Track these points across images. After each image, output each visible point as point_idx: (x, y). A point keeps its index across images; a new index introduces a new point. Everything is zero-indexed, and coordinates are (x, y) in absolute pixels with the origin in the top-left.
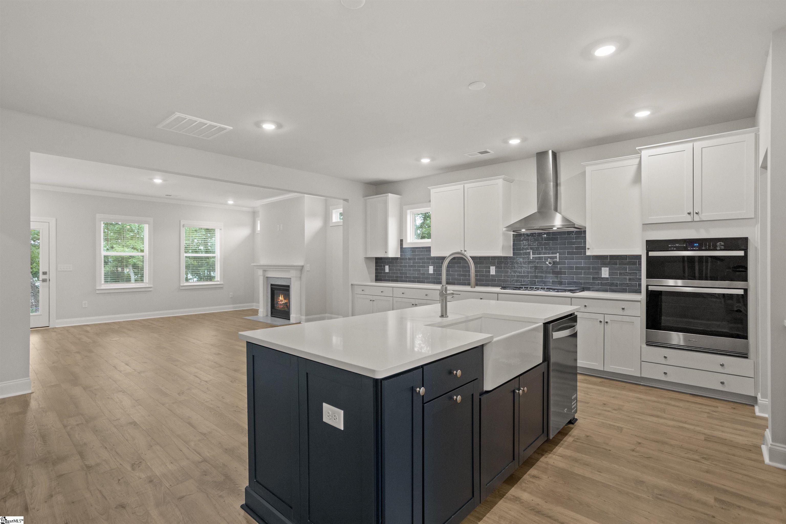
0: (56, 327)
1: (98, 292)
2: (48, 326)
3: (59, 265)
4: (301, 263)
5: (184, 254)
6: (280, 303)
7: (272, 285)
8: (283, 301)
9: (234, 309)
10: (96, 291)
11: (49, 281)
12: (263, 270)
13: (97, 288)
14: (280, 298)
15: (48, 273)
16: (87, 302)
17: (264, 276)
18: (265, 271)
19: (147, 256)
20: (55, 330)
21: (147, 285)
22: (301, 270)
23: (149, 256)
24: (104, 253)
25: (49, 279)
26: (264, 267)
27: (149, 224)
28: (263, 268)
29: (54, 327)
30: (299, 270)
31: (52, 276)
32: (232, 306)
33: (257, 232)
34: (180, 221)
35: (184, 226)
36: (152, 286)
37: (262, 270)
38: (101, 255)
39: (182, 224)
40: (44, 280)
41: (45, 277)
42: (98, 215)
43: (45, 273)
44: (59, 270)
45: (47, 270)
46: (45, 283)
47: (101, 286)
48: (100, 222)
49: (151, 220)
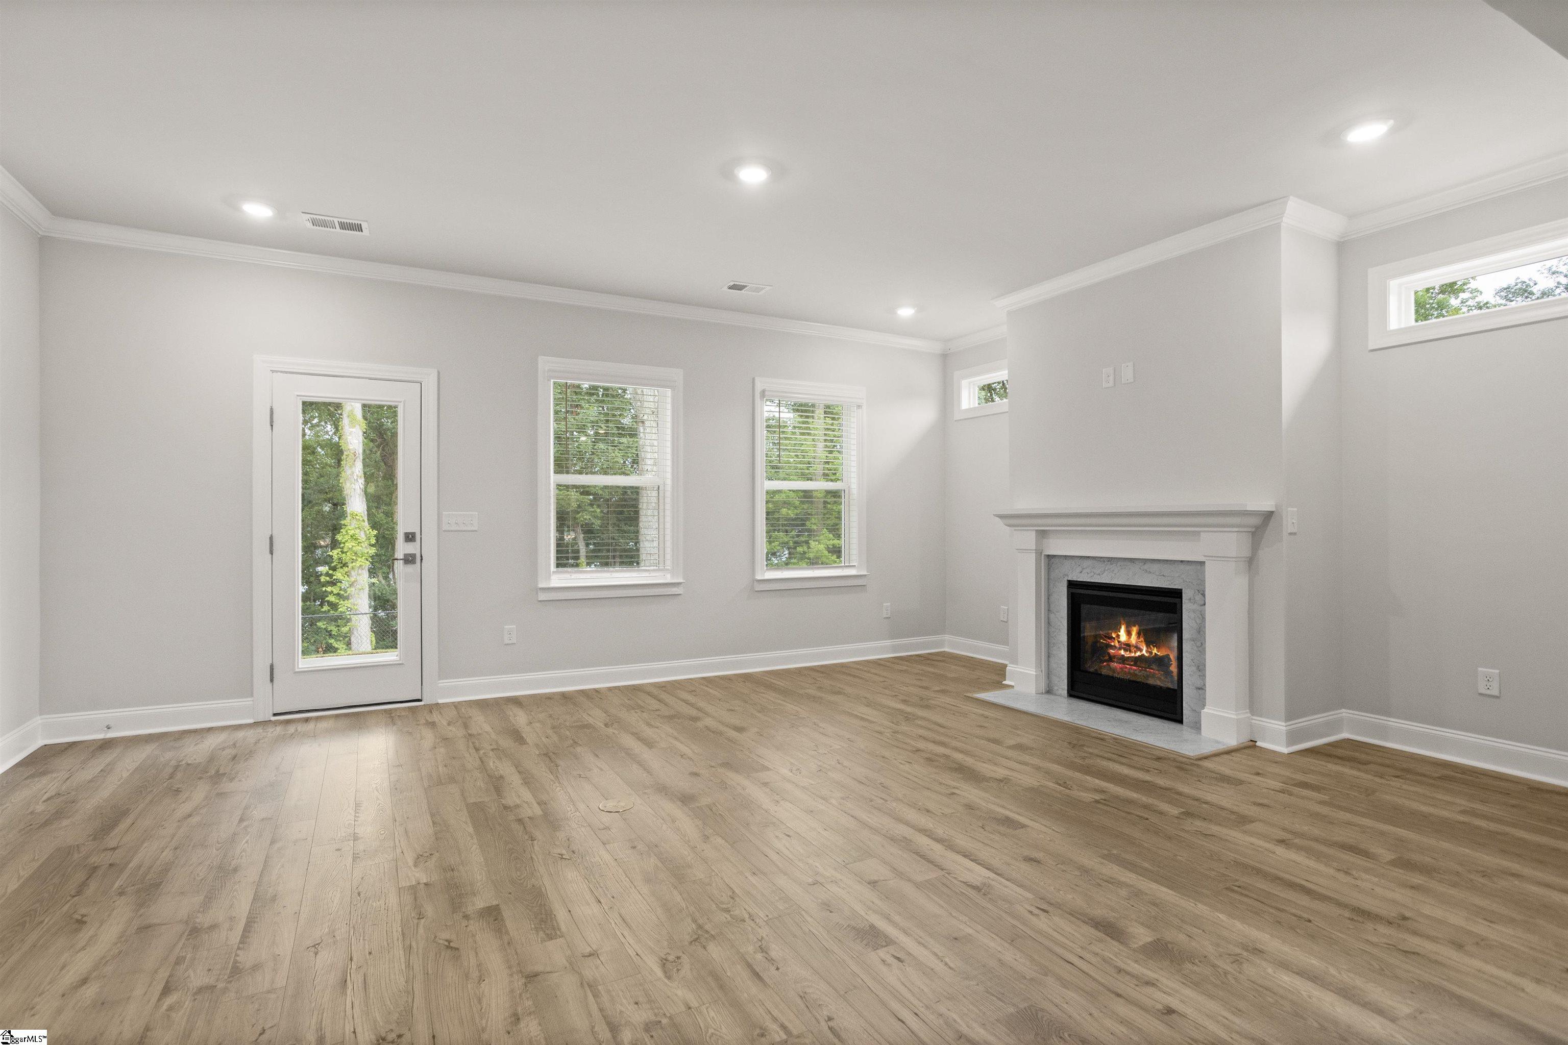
0: (440, 701)
1: (542, 596)
2: (418, 696)
3: (444, 513)
4: (1266, 504)
5: (764, 482)
6: (1122, 652)
7: (1071, 584)
8: (1141, 650)
9: (895, 652)
10: (537, 593)
11: (421, 560)
12: (1036, 530)
13: (541, 585)
14: (1118, 636)
15: (418, 537)
16: (515, 626)
17: (1039, 552)
18: (1042, 534)
19: (669, 488)
20: (435, 708)
21: (669, 576)
22: (1254, 530)
23: (673, 487)
24: (558, 478)
25: (421, 556)
26: (1039, 521)
27: (673, 388)
28: (1035, 526)
29: (435, 701)
30: (1246, 529)
31: (429, 546)
32: (888, 643)
33: (957, 416)
34: (754, 379)
35: (763, 394)
36: (681, 580)
37: (1034, 533)
38: (549, 485)
39: (759, 387)
40: (409, 559)
41: (411, 548)
42: (541, 359)
43: (410, 537)
44: (445, 527)
45: (415, 529)
46: (410, 568)
47: (548, 578)
48: (549, 380)
49: (677, 375)
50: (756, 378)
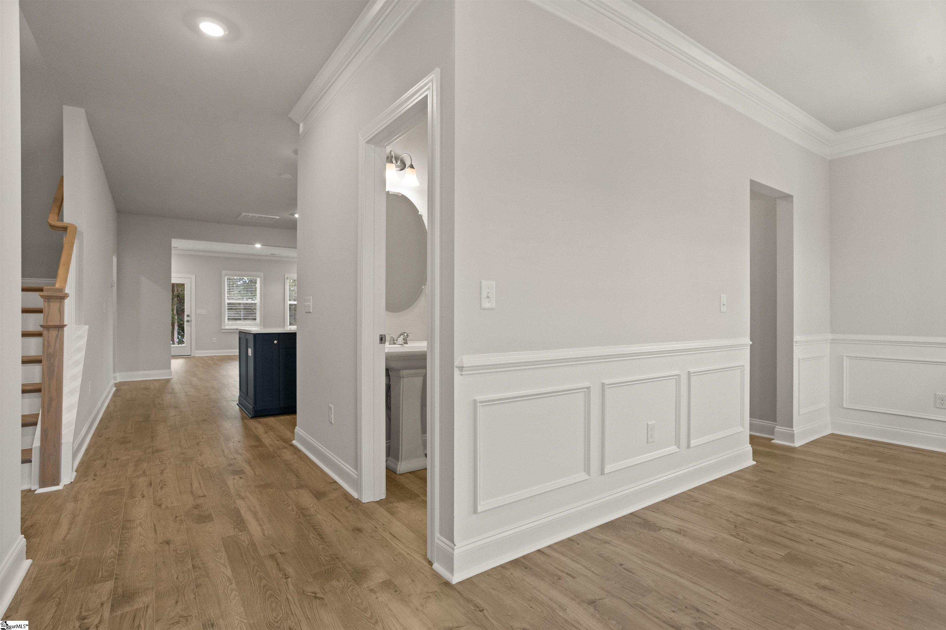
0: (196, 356)
1: (223, 331)
2: (190, 355)
3: (197, 310)
10: (221, 330)
13: (223, 328)
15: (190, 316)
16: (216, 338)
20: (194, 357)
23: (260, 303)
24: (227, 301)
25: (191, 320)
27: (261, 277)
29: (194, 356)
31: (193, 318)
38: (225, 303)
39: (286, 276)
40: (188, 321)
41: (188, 318)
42: (223, 271)
43: (188, 316)
44: (197, 313)
45: (189, 314)
46: (188, 323)
47: (225, 326)
48: (225, 277)
49: (262, 274)
50: (285, 274)
